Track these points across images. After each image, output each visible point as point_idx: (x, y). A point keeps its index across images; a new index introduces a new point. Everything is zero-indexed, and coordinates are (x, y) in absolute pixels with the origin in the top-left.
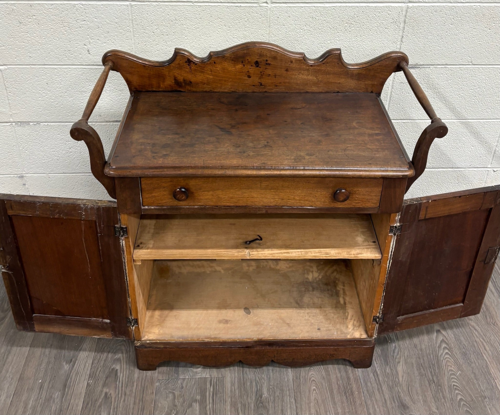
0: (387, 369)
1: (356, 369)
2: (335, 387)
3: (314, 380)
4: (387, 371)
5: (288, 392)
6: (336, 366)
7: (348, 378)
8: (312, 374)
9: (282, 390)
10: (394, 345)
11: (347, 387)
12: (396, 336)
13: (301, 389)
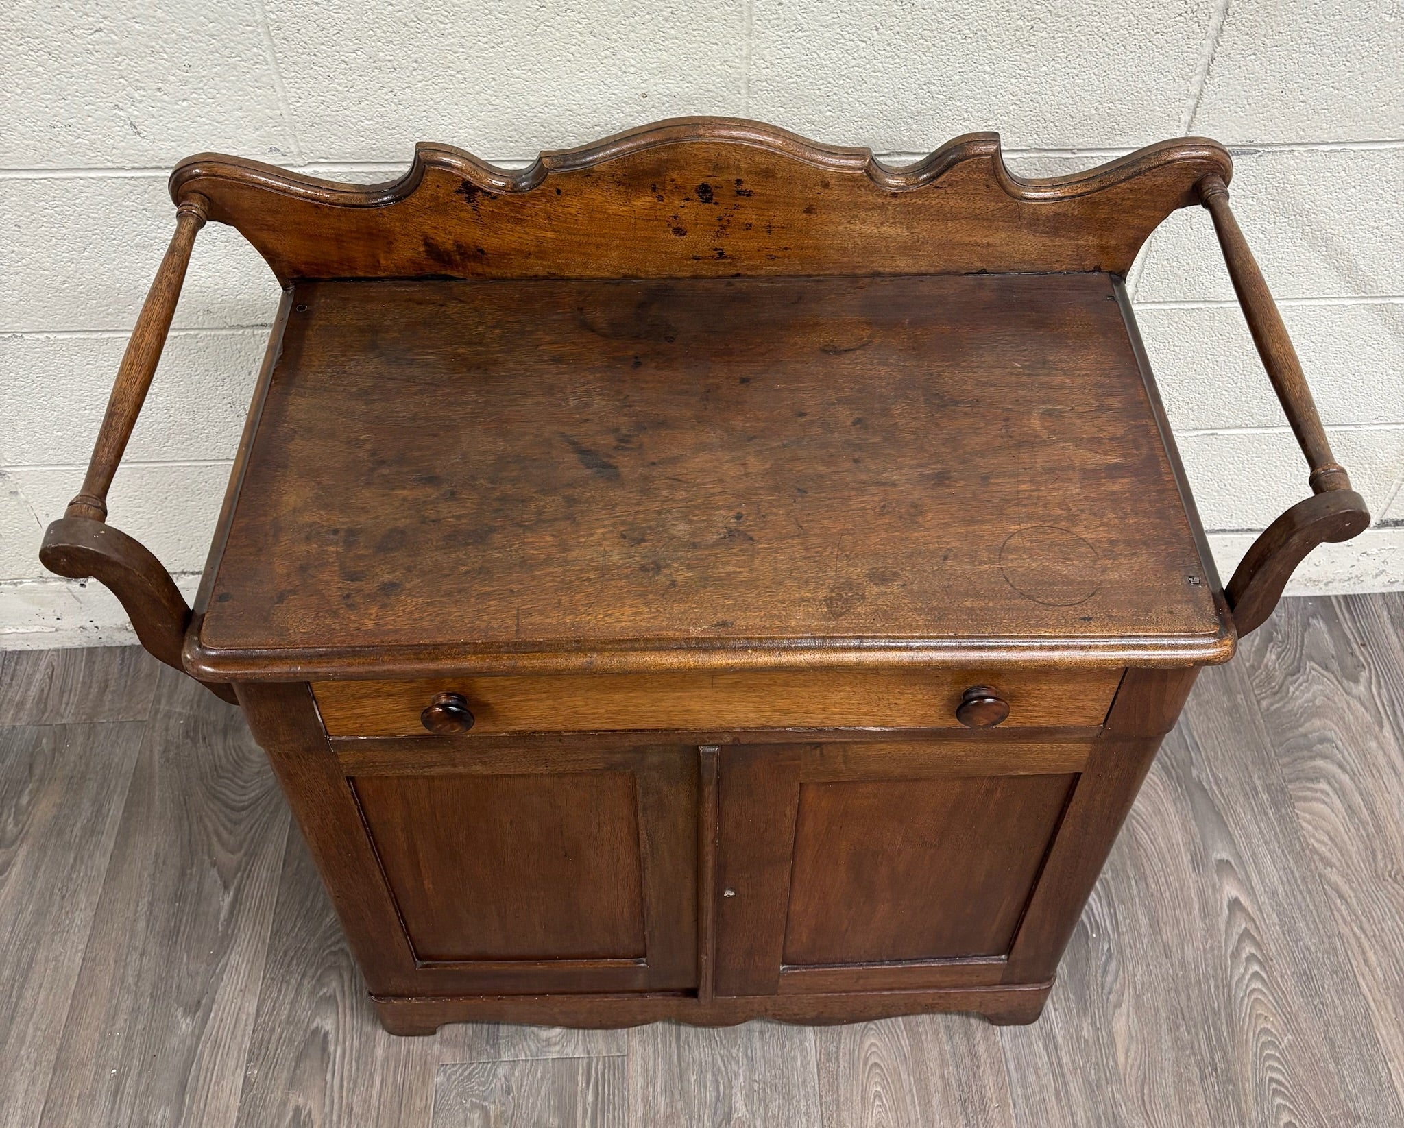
0: (1085, 1025)
1: (997, 1029)
2: (935, 1084)
3: (876, 1064)
4: (1085, 1032)
5: (803, 1103)
6: (939, 1018)
7: (974, 1057)
8: (872, 1045)
9: (788, 1098)
10: (1106, 949)
11: (970, 1087)
12: (1114, 917)
13: (841, 1092)
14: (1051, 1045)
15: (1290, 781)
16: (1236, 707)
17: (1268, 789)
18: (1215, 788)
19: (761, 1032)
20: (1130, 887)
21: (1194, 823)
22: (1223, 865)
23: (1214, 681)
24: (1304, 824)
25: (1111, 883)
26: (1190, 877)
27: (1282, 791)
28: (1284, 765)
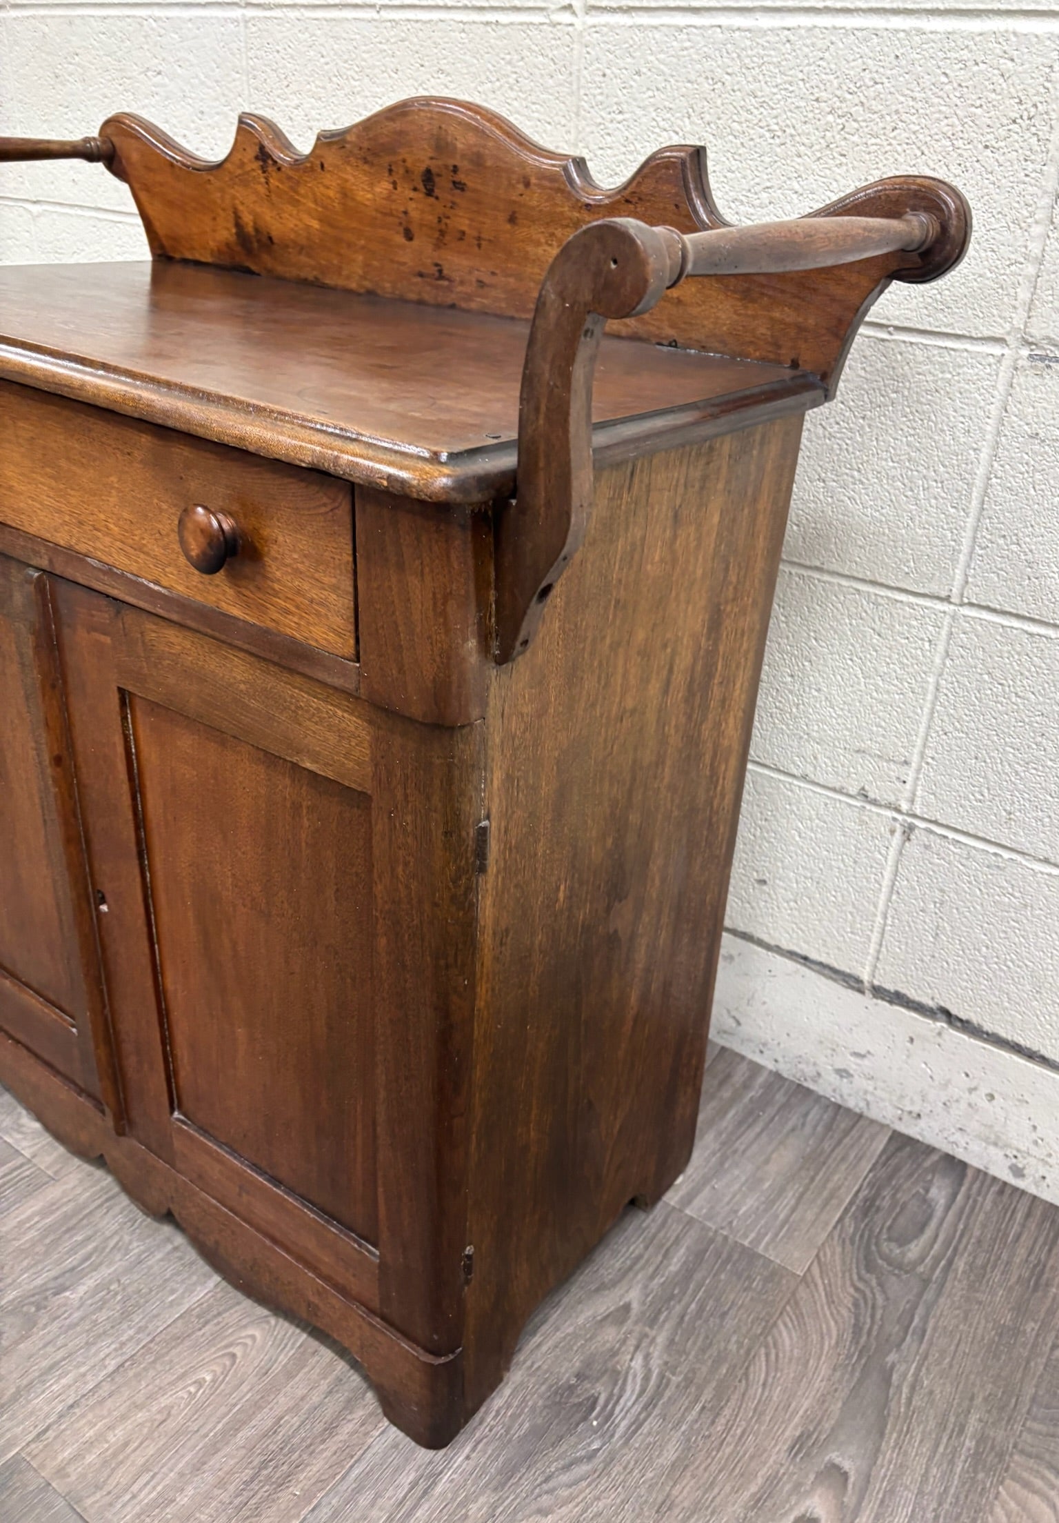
0: (482, 1500)
1: (386, 1422)
2: (264, 1420)
3: (234, 1356)
4: (473, 1507)
5: (131, 1332)
6: (341, 1366)
7: (331, 1429)
8: (253, 1337)
9: (126, 1315)
10: (595, 1446)
11: (292, 1451)
12: (637, 1424)
13: (174, 1352)
14: (422, 1485)
15: (1022, 1452)
16: (1016, 1331)
17: (981, 1439)
18: (905, 1390)
19: (176, 1249)
20: (689, 1409)
21: (840, 1404)
22: (836, 1475)
23: (1011, 1289)
24: (998, 1510)
25: (672, 1387)
26: (777, 1453)
27: (1001, 1456)
28: (1030, 1430)
